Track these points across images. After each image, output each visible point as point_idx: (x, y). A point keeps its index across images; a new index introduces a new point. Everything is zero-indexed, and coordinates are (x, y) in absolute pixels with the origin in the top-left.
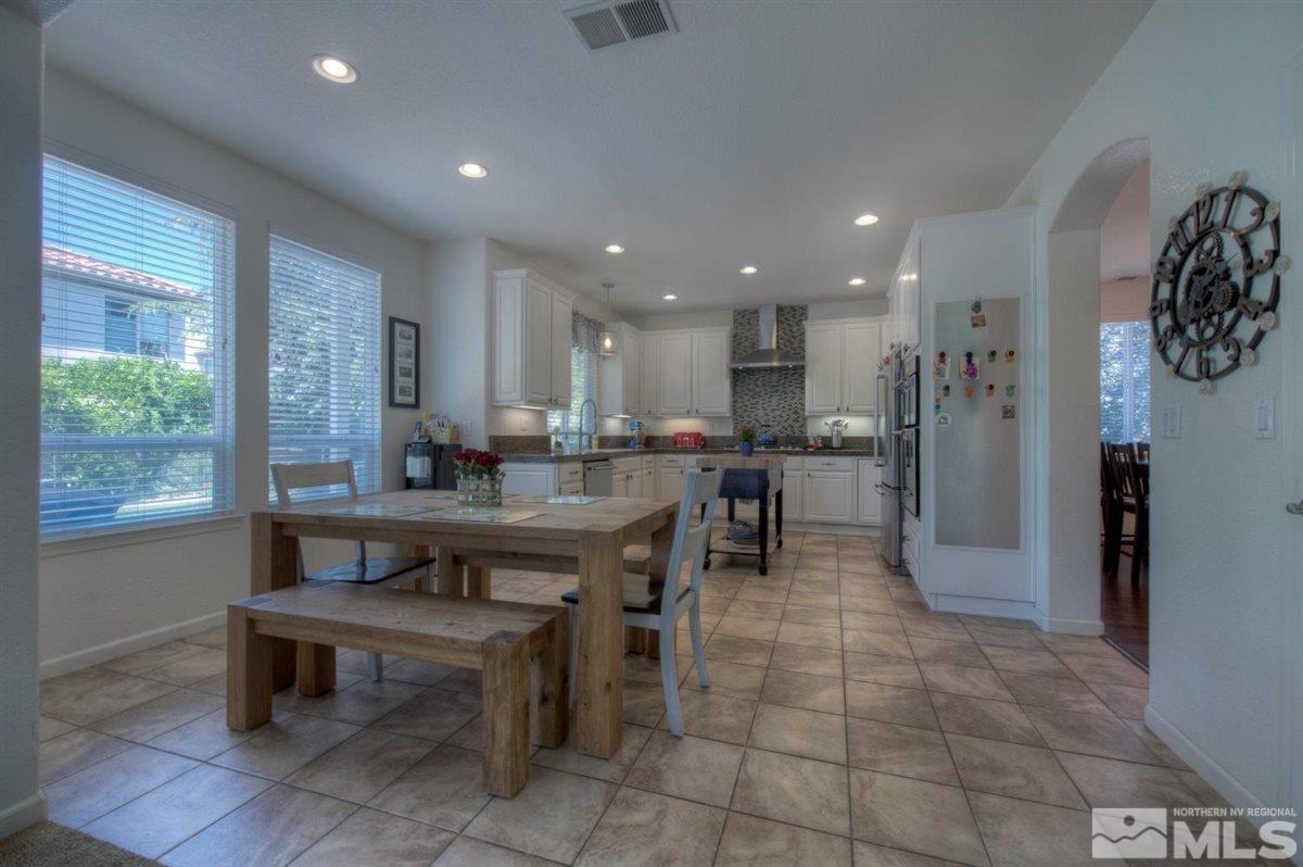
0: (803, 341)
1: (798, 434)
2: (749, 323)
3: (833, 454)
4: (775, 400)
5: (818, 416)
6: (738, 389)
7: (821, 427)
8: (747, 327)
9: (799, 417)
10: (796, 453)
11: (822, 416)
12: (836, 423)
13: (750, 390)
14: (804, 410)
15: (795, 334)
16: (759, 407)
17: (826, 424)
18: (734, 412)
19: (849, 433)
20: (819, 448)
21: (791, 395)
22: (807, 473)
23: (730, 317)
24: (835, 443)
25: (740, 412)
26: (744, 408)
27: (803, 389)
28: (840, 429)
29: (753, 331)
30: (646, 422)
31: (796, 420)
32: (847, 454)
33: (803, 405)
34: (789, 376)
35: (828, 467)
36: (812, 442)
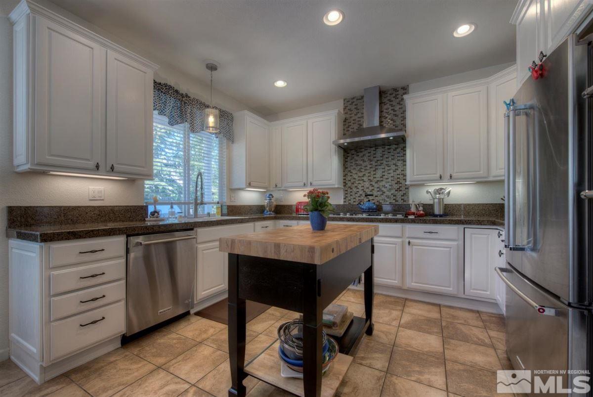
0: (404, 118)
1: (400, 202)
2: (356, 108)
3: (435, 222)
4: (379, 174)
5: (420, 185)
6: (349, 164)
7: (422, 196)
8: (355, 111)
9: (402, 187)
10: (396, 221)
11: (423, 185)
12: (439, 191)
13: (357, 165)
14: (405, 180)
15: (397, 113)
16: (365, 178)
17: (428, 192)
18: (345, 184)
19: (452, 200)
20: (421, 216)
21: (393, 167)
22: (407, 240)
23: (340, 104)
24: (437, 211)
25: (349, 184)
26: (352, 181)
27: (404, 161)
28: (442, 196)
29: (359, 115)
30: (276, 195)
31: (398, 190)
32: (451, 222)
33: (405, 175)
34: (392, 150)
35: (429, 235)
36: (413, 210)
